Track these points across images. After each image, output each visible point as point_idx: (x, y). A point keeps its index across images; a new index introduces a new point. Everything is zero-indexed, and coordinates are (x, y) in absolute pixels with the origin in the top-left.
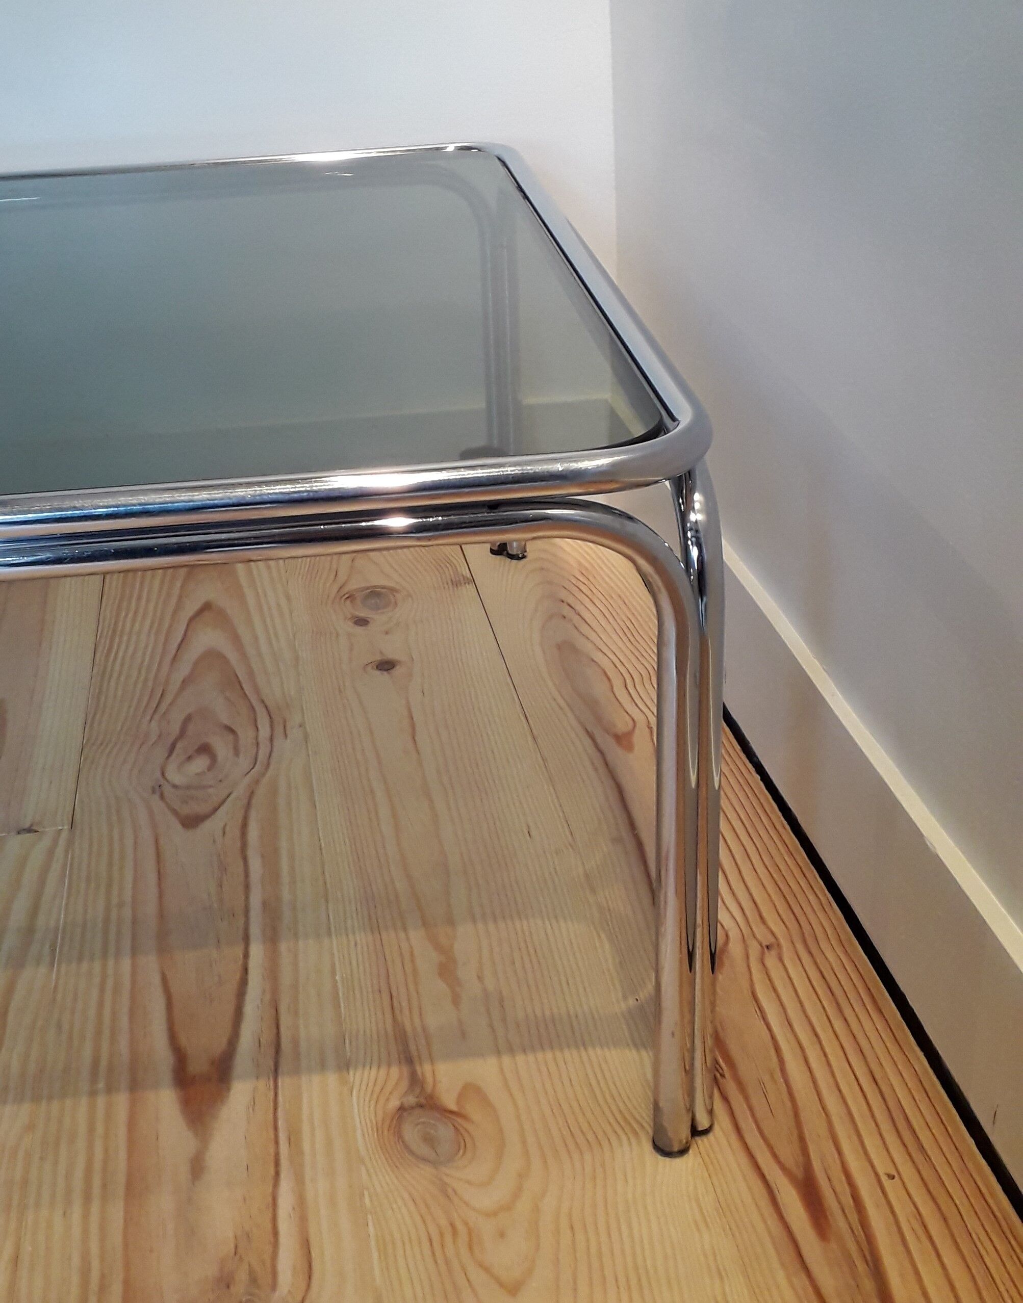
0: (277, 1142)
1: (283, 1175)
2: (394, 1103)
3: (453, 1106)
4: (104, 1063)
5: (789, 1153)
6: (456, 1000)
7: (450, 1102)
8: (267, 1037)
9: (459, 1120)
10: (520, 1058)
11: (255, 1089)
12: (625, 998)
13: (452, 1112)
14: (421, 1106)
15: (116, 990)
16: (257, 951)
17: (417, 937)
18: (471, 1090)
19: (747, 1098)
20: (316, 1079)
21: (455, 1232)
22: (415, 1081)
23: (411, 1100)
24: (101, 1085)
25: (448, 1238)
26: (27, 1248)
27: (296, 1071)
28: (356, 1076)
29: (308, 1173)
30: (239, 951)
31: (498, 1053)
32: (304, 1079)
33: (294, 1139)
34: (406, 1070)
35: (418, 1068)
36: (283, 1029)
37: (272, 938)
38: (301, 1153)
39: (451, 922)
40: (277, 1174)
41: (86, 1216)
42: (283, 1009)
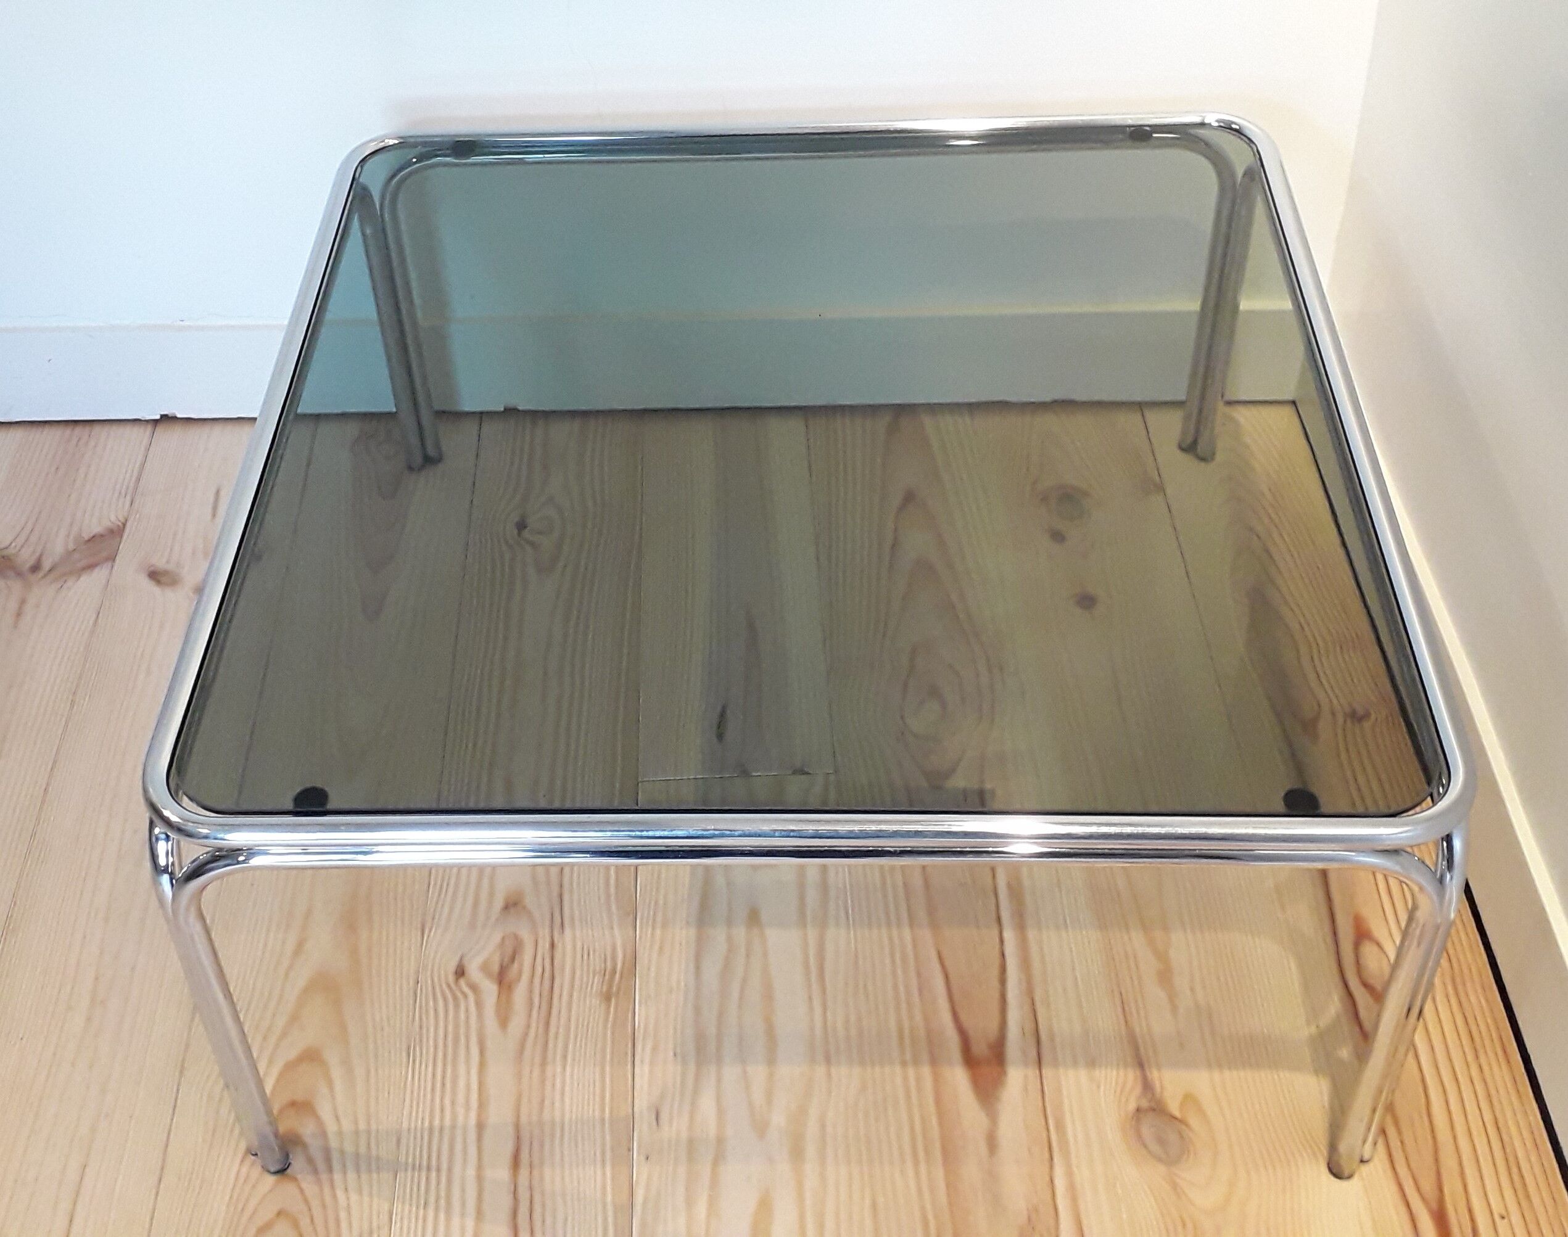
0: (1048, 1130)
1: (1056, 1160)
2: (1132, 1106)
3: (1177, 1114)
4: (907, 1032)
5: (1428, 1185)
6: (1174, 1009)
7: (1174, 1108)
8: (1029, 1026)
9: (1184, 1127)
10: (1227, 1073)
11: (1026, 1077)
12: (1308, 1023)
13: (1176, 1118)
14: (1154, 1110)
15: (904, 959)
16: (1009, 935)
17: (1137, 939)
18: (1189, 1099)
19: (1399, 1132)
20: (1071, 1073)
21: (1184, 1225)
22: (1147, 1086)
23: (1145, 1104)
24: (908, 1056)
25: (1180, 1228)
26: (881, 1200)
27: (1055, 1064)
28: (1100, 1073)
29: (1074, 1161)
30: (996, 932)
31: (1209, 1066)
32: (1061, 1070)
33: (1060, 1127)
34: (1138, 1073)
35: (1148, 1074)
36: (1040, 1019)
37: (1021, 927)
38: (1067, 1142)
39: (1166, 928)
40: (1051, 1158)
41: (917, 1174)
42: (1037, 999)
